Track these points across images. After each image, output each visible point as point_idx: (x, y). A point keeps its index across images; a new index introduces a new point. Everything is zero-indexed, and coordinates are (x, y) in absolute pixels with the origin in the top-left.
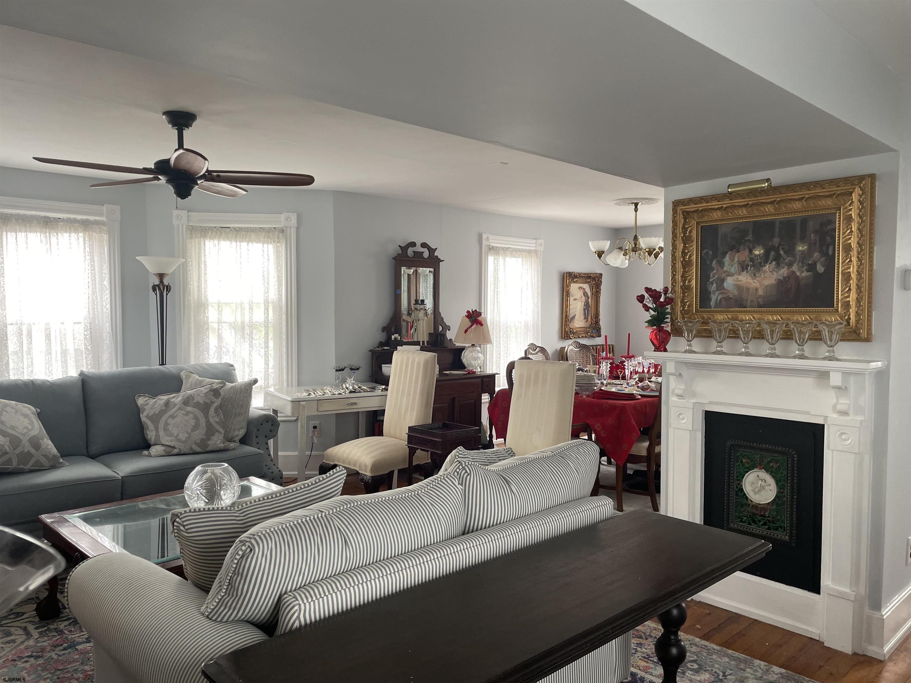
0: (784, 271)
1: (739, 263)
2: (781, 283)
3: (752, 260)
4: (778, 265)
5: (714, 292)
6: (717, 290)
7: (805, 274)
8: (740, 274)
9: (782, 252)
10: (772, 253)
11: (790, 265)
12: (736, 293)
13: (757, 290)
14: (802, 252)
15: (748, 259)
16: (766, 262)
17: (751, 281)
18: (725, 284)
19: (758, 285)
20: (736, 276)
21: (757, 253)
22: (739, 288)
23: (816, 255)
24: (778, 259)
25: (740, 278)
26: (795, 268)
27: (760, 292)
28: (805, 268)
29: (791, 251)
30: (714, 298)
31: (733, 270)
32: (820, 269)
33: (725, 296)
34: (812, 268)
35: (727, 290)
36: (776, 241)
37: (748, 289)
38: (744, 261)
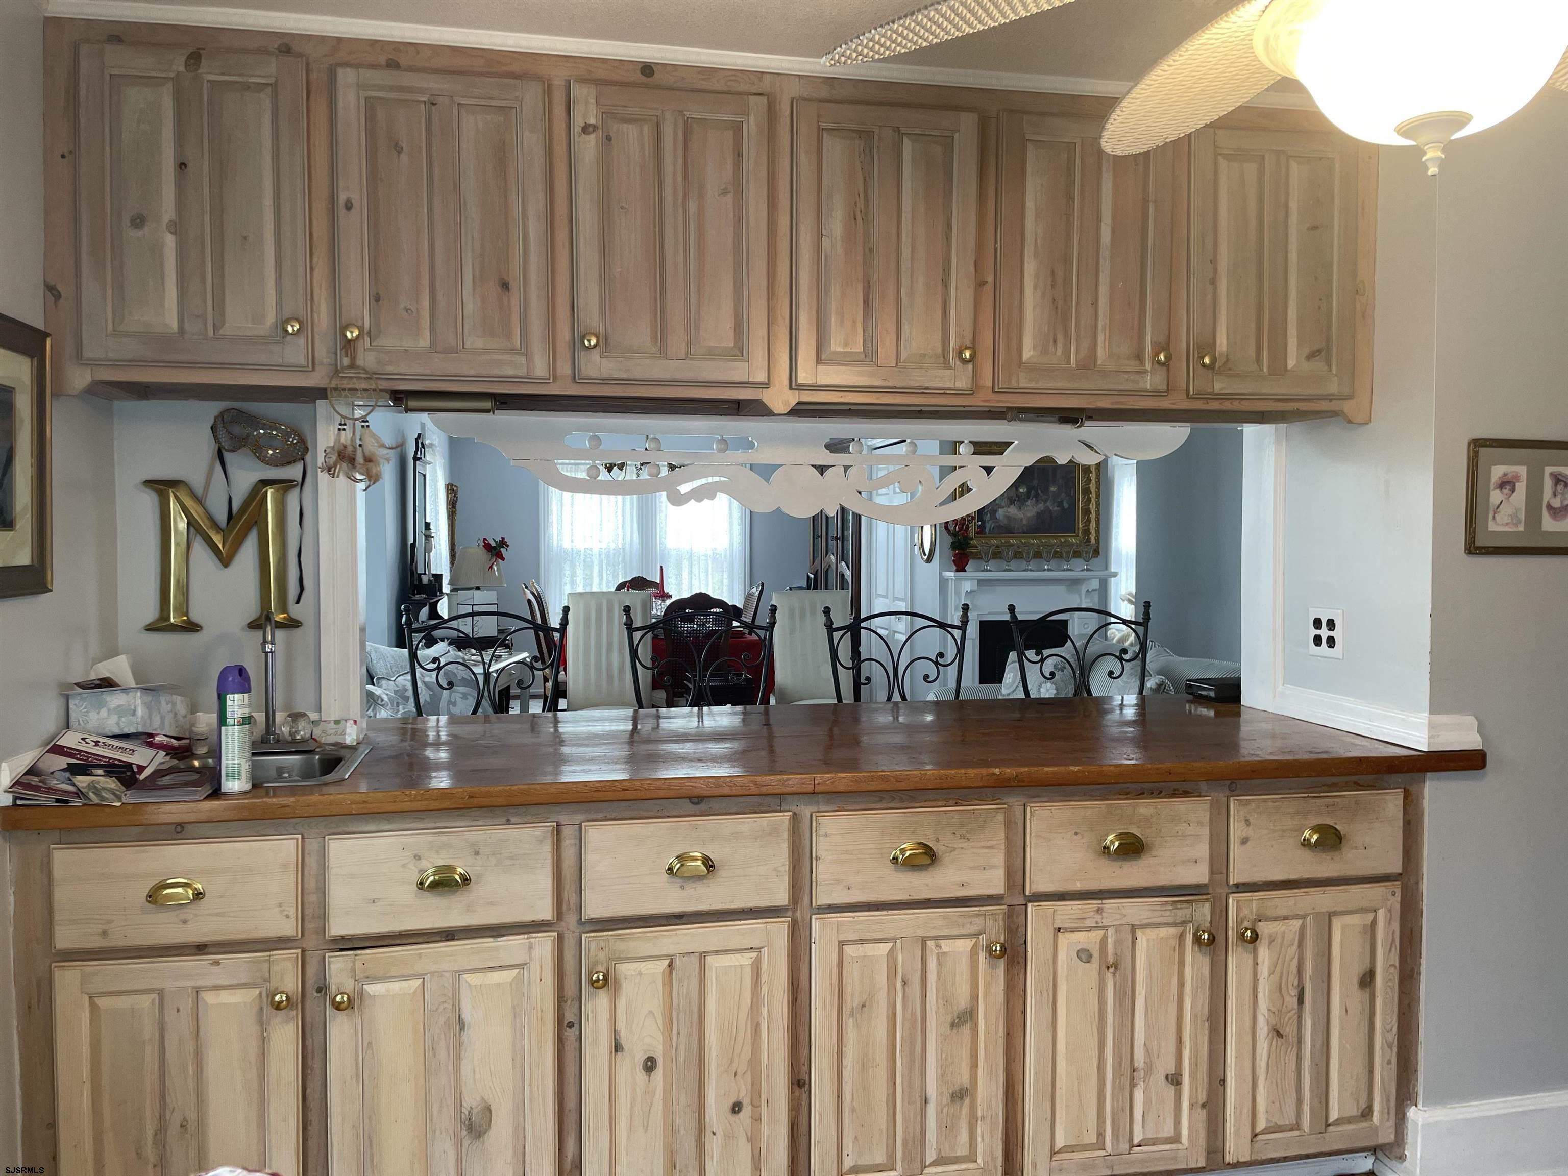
0: (1041, 506)
1: (1008, 498)
2: (1039, 515)
3: (1017, 496)
4: (1037, 501)
5: (988, 521)
6: (991, 519)
7: (1056, 509)
8: (1009, 507)
9: (1040, 492)
10: (1033, 491)
11: (1045, 501)
12: (1006, 522)
13: (1022, 519)
14: (1054, 492)
15: (1015, 495)
16: (1029, 498)
17: (1018, 513)
18: (997, 515)
19: (1022, 516)
20: (1005, 509)
21: (1021, 490)
22: (1008, 518)
23: (1063, 495)
24: (1037, 496)
25: (1009, 510)
26: (1049, 504)
27: (1024, 522)
28: (1056, 504)
29: (1046, 490)
30: (988, 526)
31: (1003, 504)
32: (1066, 505)
33: (997, 524)
34: (1060, 504)
35: (999, 520)
36: (1035, 482)
37: (1015, 519)
38: (1012, 497)
